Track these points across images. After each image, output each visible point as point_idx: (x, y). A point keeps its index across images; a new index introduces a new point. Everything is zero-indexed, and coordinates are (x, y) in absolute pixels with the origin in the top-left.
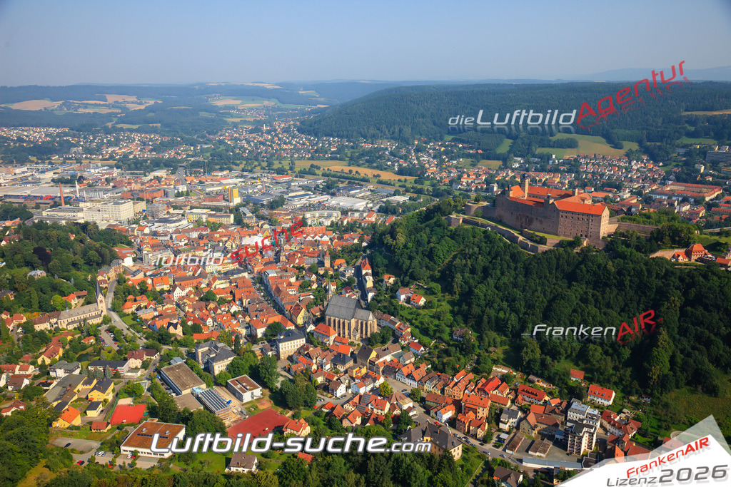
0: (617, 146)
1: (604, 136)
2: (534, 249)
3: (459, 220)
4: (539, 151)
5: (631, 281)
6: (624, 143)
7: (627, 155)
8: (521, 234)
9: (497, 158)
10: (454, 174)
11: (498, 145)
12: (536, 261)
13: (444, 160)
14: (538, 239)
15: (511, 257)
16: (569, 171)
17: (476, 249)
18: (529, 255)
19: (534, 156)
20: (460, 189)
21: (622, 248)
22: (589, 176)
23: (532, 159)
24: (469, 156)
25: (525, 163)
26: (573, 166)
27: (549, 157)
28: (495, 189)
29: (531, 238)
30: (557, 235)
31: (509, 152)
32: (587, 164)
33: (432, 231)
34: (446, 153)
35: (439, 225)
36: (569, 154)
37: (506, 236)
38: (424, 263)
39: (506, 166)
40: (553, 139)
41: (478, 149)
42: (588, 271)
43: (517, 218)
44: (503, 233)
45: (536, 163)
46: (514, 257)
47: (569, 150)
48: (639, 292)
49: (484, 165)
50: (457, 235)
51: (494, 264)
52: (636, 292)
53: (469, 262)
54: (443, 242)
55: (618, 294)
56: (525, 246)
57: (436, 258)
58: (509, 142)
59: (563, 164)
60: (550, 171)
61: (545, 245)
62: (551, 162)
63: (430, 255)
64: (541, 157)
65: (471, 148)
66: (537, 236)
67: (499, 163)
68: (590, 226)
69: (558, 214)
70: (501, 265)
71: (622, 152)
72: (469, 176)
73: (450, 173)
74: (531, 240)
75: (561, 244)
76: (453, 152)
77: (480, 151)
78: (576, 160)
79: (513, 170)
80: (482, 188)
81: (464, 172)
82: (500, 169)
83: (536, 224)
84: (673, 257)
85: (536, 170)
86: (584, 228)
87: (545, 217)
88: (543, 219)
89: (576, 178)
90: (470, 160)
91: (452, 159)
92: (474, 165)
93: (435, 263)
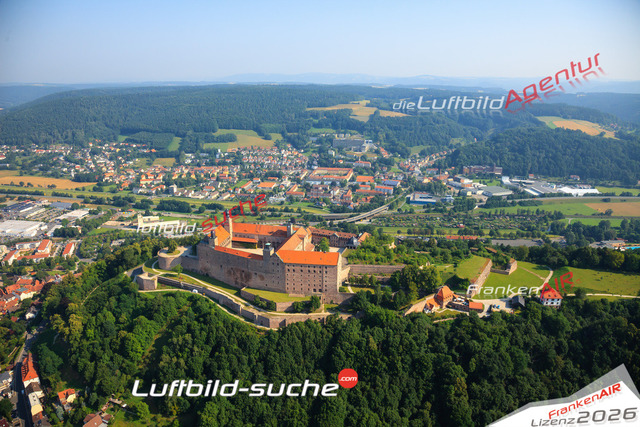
0: (267, 138)
1: (255, 130)
2: (265, 321)
3: (153, 281)
4: (206, 146)
6: (272, 135)
7: (277, 145)
9: (169, 155)
10: (133, 175)
11: (169, 143)
13: (120, 161)
14: (264, 304)
16: (235, 163)
19: (203, 151)
22: (252, 166)
23: (201, 155)
24: (144, 155)
25: (196, 158)
26: (237, 159)
27: (216, 152)
28: (175, 190)
31: (180, 149)
32: (248, 155)
34: (121, 154)
36: (231, 148)
37: (221, 302)
39: (179, 163)
40: (216, 134)
41: (151, 148)
43: (229, 272)
44: (217, 299)
45: (205, 158)
47: (230, 144)
49: (159, 164)
56: (250, 318)
58: (178, 140)
59: (228, 157)
60: (219, 164)
61: (275, 310)
62: (218, 156)
64: (209, 152)
65: (145, 148)
66: (262, 299)
67: (172, 160)
68: (325, 279)
69: (284, 268)
71: (271, 143)
72: (147, 176)
73: (128, 174)
74: (256, 304)
75: (293, 309)
76: (128, 153)
77: (153, 150)
78: (238, 153)
79: (187, 166)
80: (162, 190)
81: (141, 174)
82: (175, 166)
84: (426, 308)
85: (207, 164)
86: (317, 282)
87: (266, 272)
88: (264, 274)
89: (242, 170)
90: (145, 159)
91: (128, 159)
92: (149, 164)
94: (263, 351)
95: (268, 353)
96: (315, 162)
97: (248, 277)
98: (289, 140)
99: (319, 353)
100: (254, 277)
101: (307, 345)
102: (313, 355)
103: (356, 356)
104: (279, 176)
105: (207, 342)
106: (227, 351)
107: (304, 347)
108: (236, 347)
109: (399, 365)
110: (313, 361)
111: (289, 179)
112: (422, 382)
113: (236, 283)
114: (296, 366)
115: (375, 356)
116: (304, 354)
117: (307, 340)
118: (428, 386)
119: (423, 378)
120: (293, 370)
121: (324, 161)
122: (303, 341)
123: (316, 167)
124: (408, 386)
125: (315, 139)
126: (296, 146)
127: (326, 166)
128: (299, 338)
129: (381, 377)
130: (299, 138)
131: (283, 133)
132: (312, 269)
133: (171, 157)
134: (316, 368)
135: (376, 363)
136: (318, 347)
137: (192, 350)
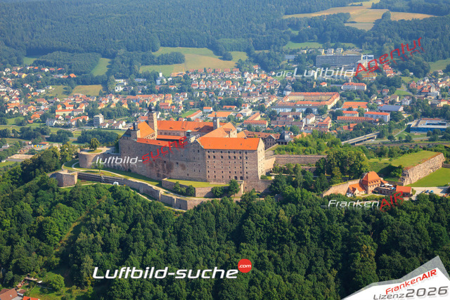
0: (226, 57)
1: (210, 47)
2: (183, 205)
3: (73, 176)
4: (143, 69)
5: (311, 231)
6: (233, 53)
7: (239, 66)
8: (160, 185)
9: (94, 81)
10: (45, 107)
11: (93, 66)
12: (189, 221)
13: (28, 89)
14: (184, 190)
15: (155, 221)
16: (181, 91)
17: (106, 217)
18: (177, 213)
19: (138, 76)
20: (57, 126)
21: (289, 189)
22: (204, 94)
23: (137, 80)
24: (59, 82)
25: (130, 85)
26: (184, 85)
27: (156, 76)
28: (101, 121)
29: (174, 189)
30: (206, 181)
31: (109, 73)
32: (199, 80)
33: (36, 196)
34: (29, 80)
35: (44, 186)
36: (177, 71)
37: (142, 190)
38: (33, 246)
39: (107, 91)
40: (157, 54)
41: (69, 73)
42: (257, 226)
43: (151, 165)
44: (136, 188)
45: (141, 84)
46: (159, 219)
47: (175, 66)
48: (323, 243)
49: (80, 92)
50: (75, 199)
51: (135, 234)
52: (320, 245)
53: (99, 237)
54: (57, 212)
55: (299, 251)
56: (169, 203)
57: (49, 237)
58: (106, 61)
59: (173, 83)
60: (160, 92)
61: (194, 196)
62: (158, 82)
63: (41, 233)
64: (146, 76)
65: (60, 72)
66: (181, 186)
67: (99, 88)
68: (245, 165)
69: (204, 154)
70: (145, 234)
71: (232, 63)
72: (64, 107)
73: (40, 105)
74: (175, 191)
75: (213, 194)
76: (38, 79)
77: (72, 75)
78: (185, 77)
79: (117, 95)
80: (84, 121)
81: (58, 103)
82: (101, 95)
83: (177, 170)
84: (348, 191)
85: (144, 92)
86: (238, 169)
87: (188, 160)
88: (185, 163)
89: (190, 98)
90: (61, 87)
91: (38, 87)
92: (68, 93)
93: (49, 244)
94: (178, 225)
95: (182, 226)
96: (289, 87)
97: (170, 167)
98: (257, 60)
99: (232, 227)
100: (175, 166)
101: (220, 219)
102: (226, 228)
103: (265, 226)
104: (238, 104)
105: (125, 220)
106: (143, 226)
107: (217, 221)
108: (151, 222)
109: (307, 234)
110: (225, 235)
111: (252, 107)
112: (330, 252)
113: (158, 175)
114: (208, 238)
115: (284, 226)
116: (216, 228)
117: (220, 214)
118: (338, 256)
119: (332, 248)
120: (205, 241)
121: (301, 85)
122: (217, 215)
123: (288, 93)
124: (316, 256)
125: (291, 57)
126: (265, 67)
127: (303, 90)
128: (213, 213)
129: (289, 245)
130: (269, 56)
131: (248, 51)
132: (232, 155)
133: (97, 83)
134: (227, 239)
135: (284, 232)
136: (231, 221)
137: (109, 228)
